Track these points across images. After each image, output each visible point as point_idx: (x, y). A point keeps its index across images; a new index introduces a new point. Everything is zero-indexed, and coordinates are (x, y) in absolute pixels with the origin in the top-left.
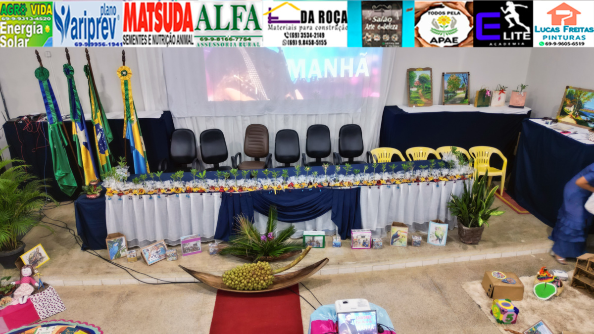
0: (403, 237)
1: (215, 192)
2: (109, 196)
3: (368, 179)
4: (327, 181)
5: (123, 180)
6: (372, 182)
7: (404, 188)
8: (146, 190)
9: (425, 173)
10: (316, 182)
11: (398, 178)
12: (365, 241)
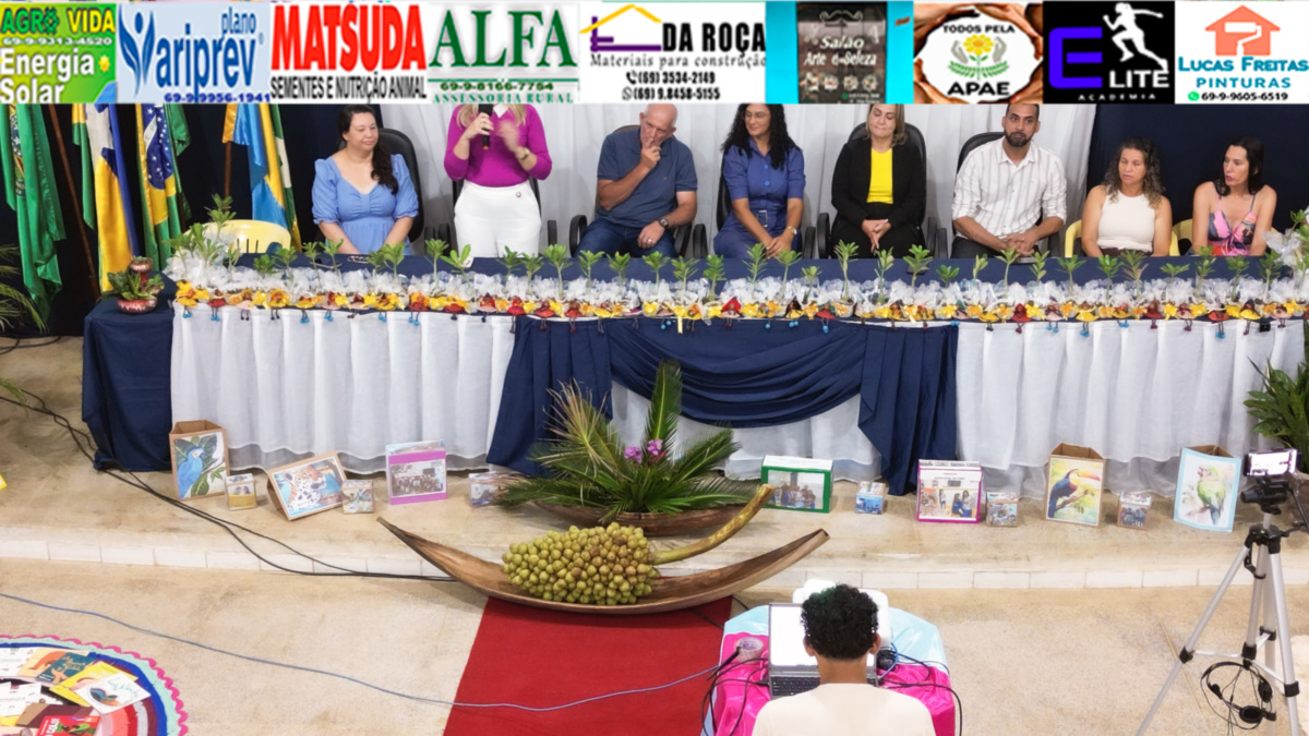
0: (1086, 492)
1: (494, 314)
2: (186, 307)
3: (984, 301)
4: (850, 301)
5: (226, 263)
6: (998, 310)
7: (1103, 337)
8: (291, 297)
9: (1180, 291)
10: (813, 302)
11: (1085, 302)
12: (961, 497)
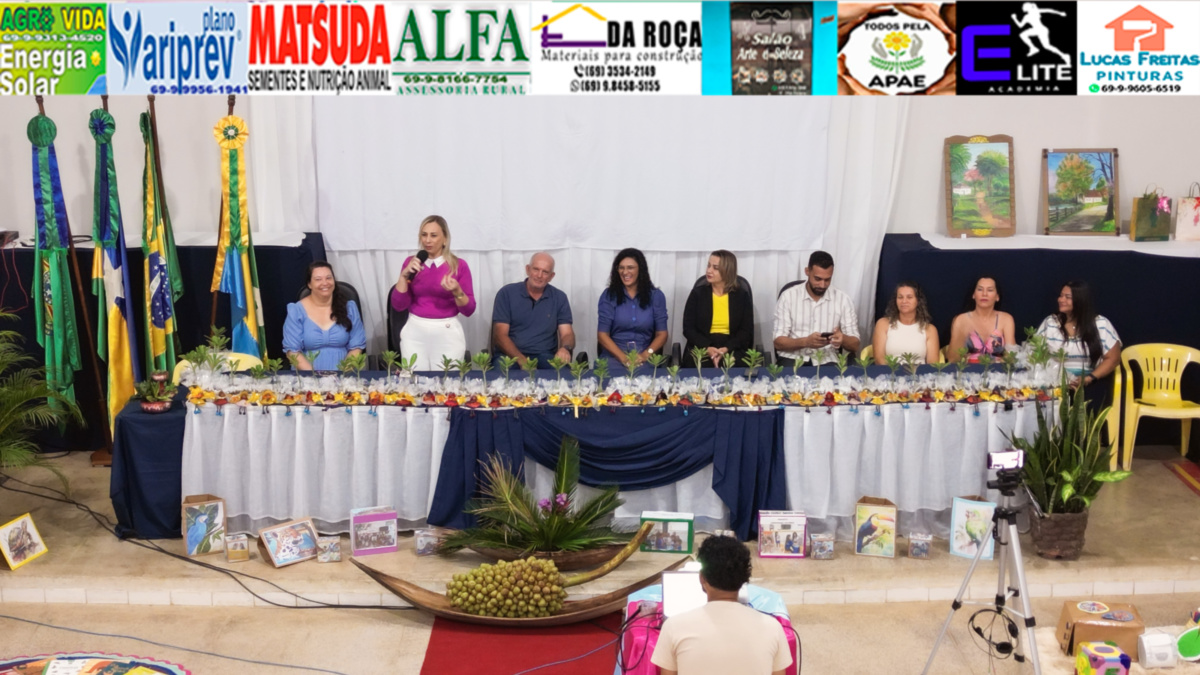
0: (884, 532)
1: (435, 406)
2: (197, 406)
3: (802, 391)
4: (703, 392)
6: (813, 397)
7: (891, 416)
8: (278, 398)
9: (946, 382)
10: (676, 393)
11: (877, 391)
12: (791, 538)
